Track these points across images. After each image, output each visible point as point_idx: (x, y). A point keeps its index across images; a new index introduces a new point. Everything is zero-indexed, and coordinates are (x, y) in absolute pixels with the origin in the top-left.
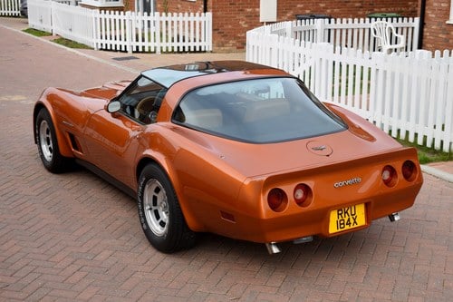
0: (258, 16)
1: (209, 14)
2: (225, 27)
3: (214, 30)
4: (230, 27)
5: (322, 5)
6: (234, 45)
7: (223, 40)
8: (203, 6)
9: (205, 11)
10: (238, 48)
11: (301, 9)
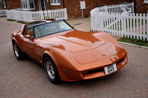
0: (80, 7)
1: (65, 9)
2: (71, 12)
3: (67, 13)
4: (72, 12)
5: (98, 2)
6: (74, 17)
7: (70, 16)
8: (63, 6)
9: (64, 8)
10: (75, 18)
11: (92, 4)
